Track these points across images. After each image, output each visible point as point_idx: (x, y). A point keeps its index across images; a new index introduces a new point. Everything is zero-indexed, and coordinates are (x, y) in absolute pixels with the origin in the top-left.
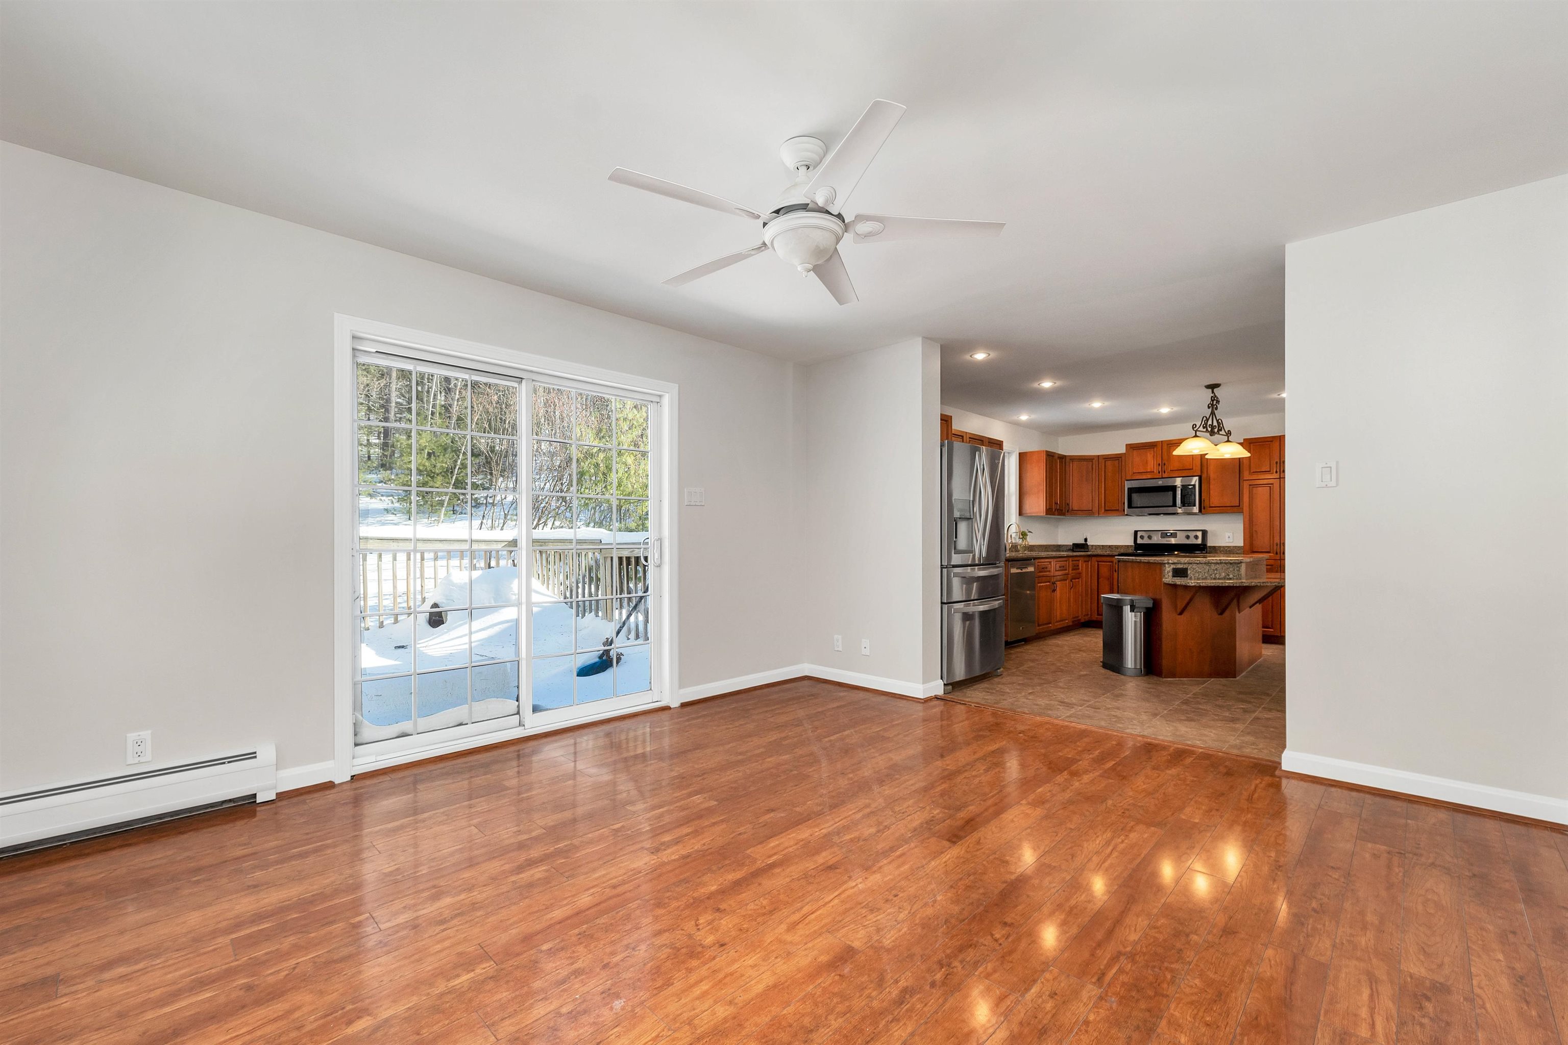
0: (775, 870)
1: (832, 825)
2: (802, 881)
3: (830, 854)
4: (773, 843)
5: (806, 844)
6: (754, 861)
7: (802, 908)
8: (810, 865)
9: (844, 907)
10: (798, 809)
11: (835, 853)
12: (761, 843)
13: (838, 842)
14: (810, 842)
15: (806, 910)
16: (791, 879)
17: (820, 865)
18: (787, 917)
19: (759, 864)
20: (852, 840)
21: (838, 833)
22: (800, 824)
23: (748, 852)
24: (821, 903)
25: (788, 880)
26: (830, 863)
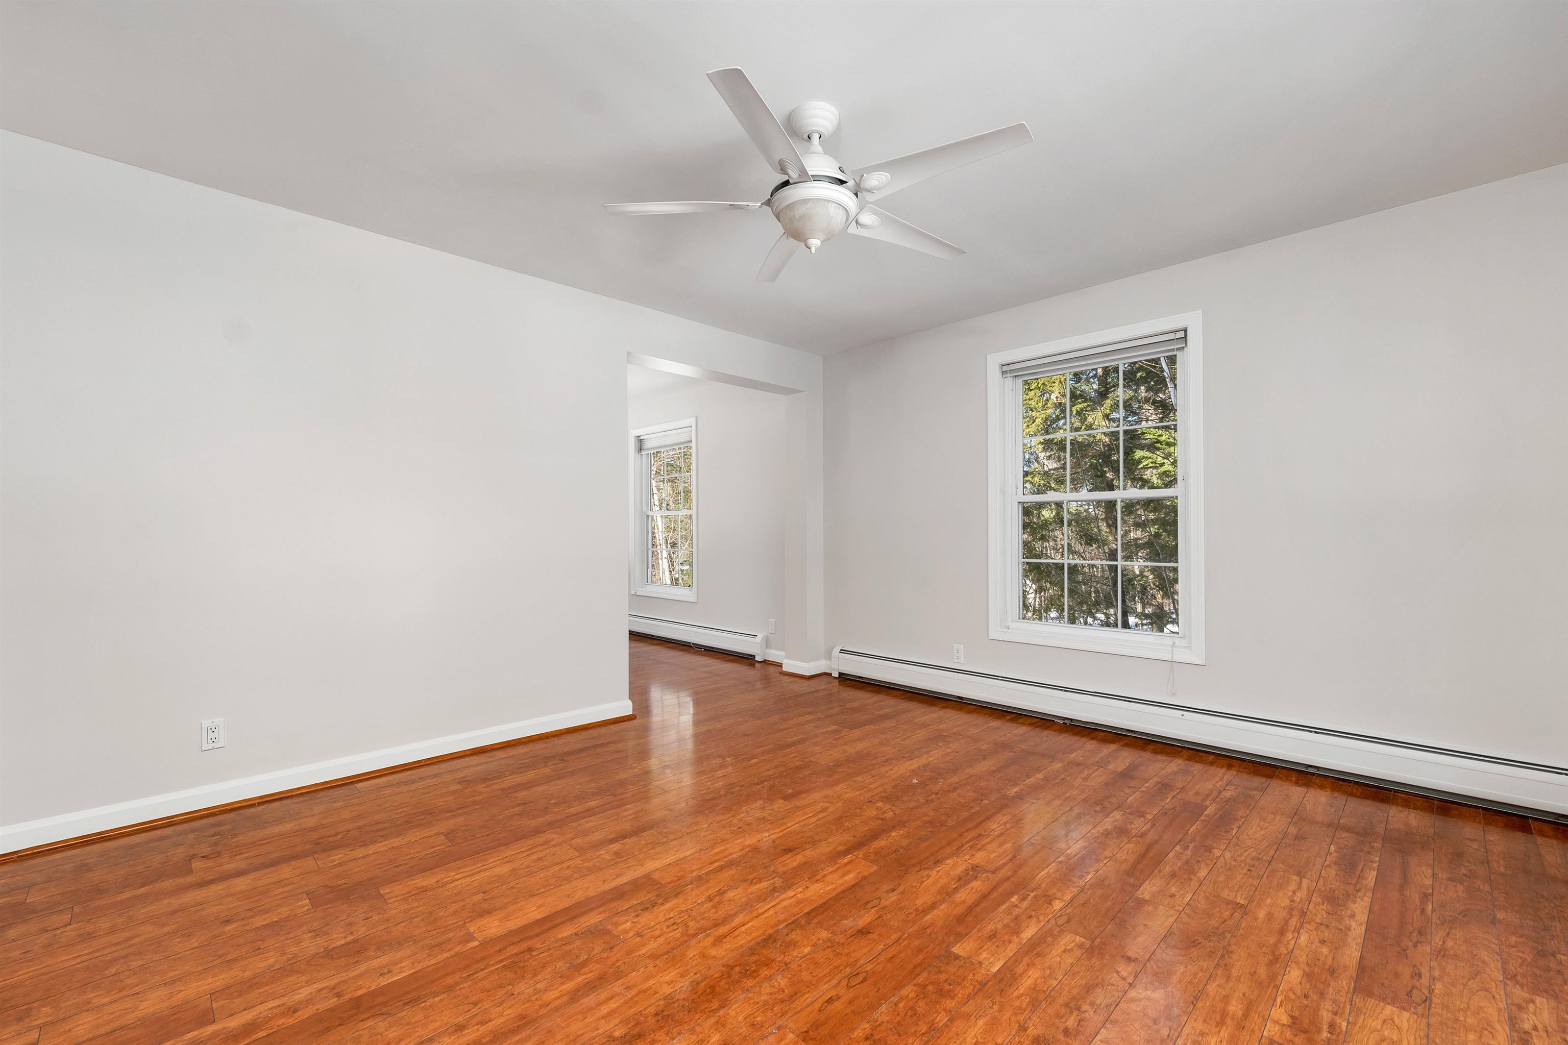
0: (843, 848)
1: (779, 903)
2: (818, 839)
3: (788, 863)
4: (850, 878)
5: (813, 877)
6: (866, 857)
7: (817, 820)
8: (810, 853)
9: (785, 821)
10: (824, 934)
11: (783, 866)
12: (864, 878)
13: (776, 879)
14: (809, 878)
15: (814, 819)
16: (827, 841)
17: (799, 853)
18: (828, 815)
19: (860, 854)
20: (760, 880)
21: (774, 890)
22: (821, 906)
23: (876, 868)
24: (802, 824)
25: (831, 840)
26: (789, 855)
